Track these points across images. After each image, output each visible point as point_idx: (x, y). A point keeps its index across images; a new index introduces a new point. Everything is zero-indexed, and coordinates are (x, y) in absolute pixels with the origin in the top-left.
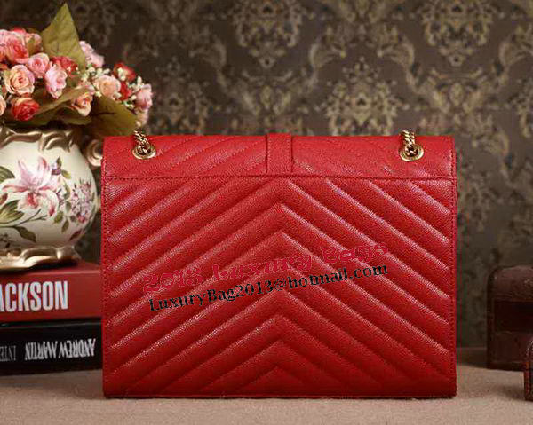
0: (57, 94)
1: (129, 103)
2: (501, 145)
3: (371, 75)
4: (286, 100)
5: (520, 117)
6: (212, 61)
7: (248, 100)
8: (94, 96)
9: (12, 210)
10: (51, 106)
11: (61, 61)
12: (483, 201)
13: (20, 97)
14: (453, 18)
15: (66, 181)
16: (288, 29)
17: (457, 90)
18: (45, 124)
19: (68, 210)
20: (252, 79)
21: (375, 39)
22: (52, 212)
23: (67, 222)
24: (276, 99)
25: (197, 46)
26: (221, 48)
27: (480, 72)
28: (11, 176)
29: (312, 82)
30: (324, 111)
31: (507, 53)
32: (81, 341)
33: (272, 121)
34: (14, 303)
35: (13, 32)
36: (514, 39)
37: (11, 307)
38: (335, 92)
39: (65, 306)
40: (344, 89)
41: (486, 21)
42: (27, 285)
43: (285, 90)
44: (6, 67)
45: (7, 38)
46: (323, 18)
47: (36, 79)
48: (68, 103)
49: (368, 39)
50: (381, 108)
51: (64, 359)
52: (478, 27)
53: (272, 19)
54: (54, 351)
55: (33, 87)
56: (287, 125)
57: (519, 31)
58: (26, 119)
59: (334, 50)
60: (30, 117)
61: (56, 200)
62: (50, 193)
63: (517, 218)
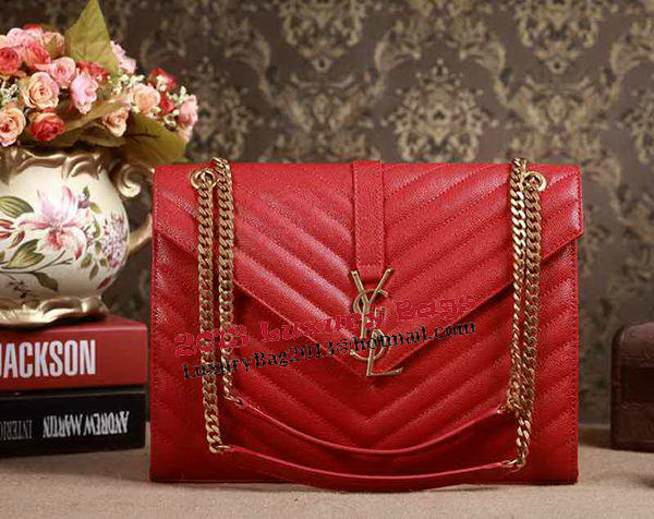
0: (85, 109)
1: (170, 119)
2: (612, 173)
3: (451, 82)
4: (345, 111)
5: (635, 138)
6: (253, 62)
7: (297, 112)
8: (130, 113)
9: (30, 252)
10: (78, 124)
11: (89, 68)
12: (590, 242)
13: (41, 111)
14: (552, 12)
15: (96, 216)
16: (348, 23)
17: (557, 105)
18: (71, 145)
19: (98, 252)
20: (303, 85)
21: (456, 37)
22: (78, 255)
23: (96, 267)
24: (332, 110)
25: (234, 44)
26: (264, 47)
27: (586, 81)
28: (28, 209)
29: (377, 90)
30: (393, 125)
31: (620, 58)
32: (112, 414)
33: (328, 138)
34: (30, 366)
35: (29, 31)
36: (629, 39)
37: (26, 371)
38: (406, 102)
39: (92, 370)
40: (417, 98)
41: (595, 16)
42: (46, 344)
43: (344, 100)
44: (25, 74)
45: (22, 38)
46: (392, 9)
47: (61, 90)
48: (99, 120)
49: (448, 37)
50: (464, 123)
51: (91, 436)
52: (584, 25)
53: (328, 10)
54: (79, 426)
55: (57, 100)
56: (346, 143)
57: (635, 29)
58: (49, 139)
59: (405, 50)
60: (53, 136)
61: (83, 239)
62: (76, 231)
63: (630, 261)
